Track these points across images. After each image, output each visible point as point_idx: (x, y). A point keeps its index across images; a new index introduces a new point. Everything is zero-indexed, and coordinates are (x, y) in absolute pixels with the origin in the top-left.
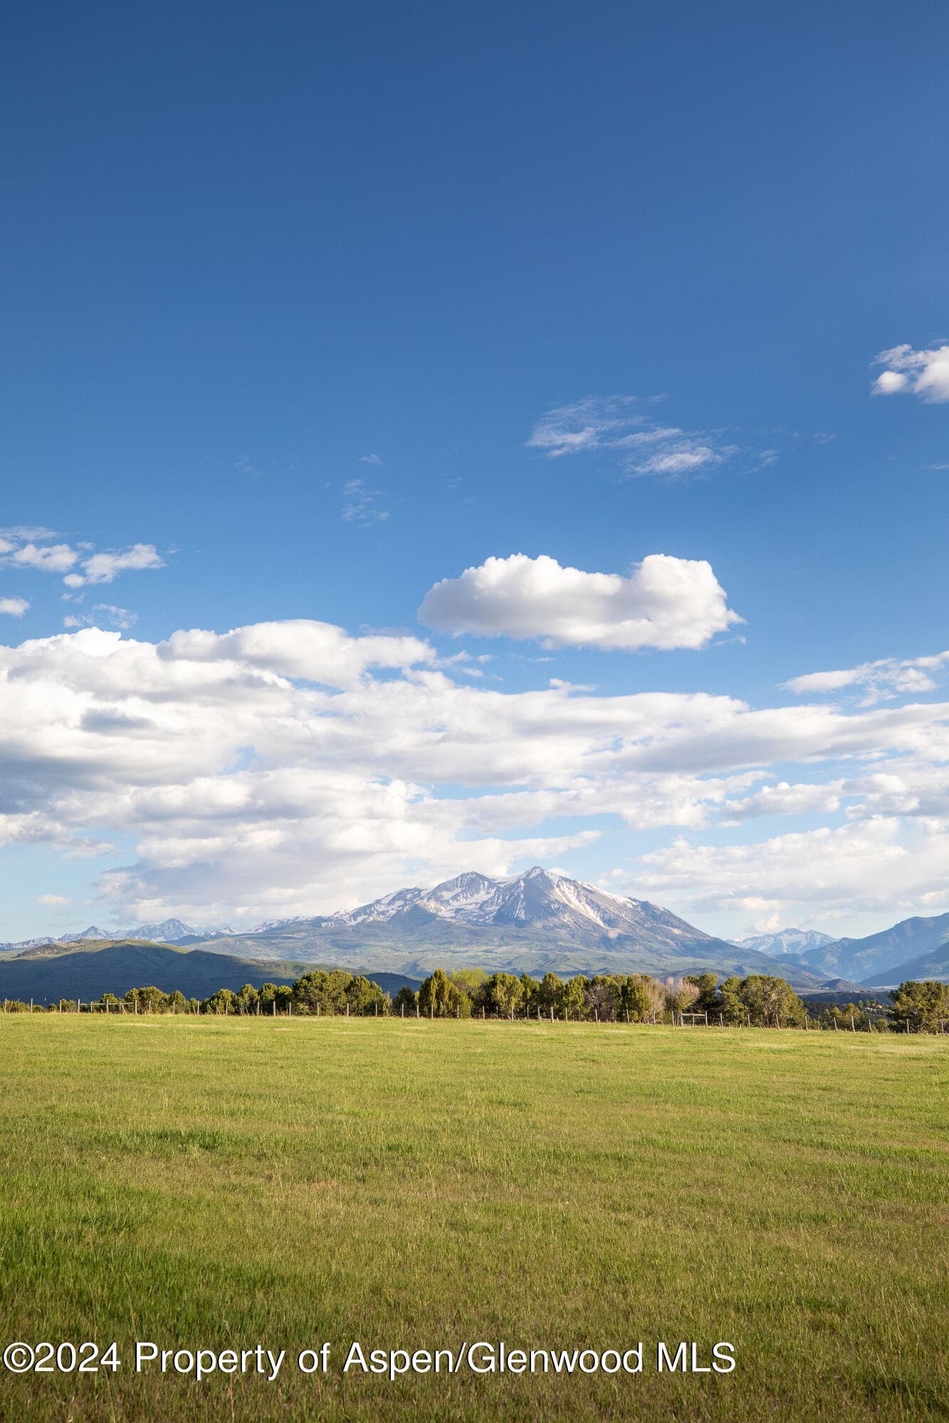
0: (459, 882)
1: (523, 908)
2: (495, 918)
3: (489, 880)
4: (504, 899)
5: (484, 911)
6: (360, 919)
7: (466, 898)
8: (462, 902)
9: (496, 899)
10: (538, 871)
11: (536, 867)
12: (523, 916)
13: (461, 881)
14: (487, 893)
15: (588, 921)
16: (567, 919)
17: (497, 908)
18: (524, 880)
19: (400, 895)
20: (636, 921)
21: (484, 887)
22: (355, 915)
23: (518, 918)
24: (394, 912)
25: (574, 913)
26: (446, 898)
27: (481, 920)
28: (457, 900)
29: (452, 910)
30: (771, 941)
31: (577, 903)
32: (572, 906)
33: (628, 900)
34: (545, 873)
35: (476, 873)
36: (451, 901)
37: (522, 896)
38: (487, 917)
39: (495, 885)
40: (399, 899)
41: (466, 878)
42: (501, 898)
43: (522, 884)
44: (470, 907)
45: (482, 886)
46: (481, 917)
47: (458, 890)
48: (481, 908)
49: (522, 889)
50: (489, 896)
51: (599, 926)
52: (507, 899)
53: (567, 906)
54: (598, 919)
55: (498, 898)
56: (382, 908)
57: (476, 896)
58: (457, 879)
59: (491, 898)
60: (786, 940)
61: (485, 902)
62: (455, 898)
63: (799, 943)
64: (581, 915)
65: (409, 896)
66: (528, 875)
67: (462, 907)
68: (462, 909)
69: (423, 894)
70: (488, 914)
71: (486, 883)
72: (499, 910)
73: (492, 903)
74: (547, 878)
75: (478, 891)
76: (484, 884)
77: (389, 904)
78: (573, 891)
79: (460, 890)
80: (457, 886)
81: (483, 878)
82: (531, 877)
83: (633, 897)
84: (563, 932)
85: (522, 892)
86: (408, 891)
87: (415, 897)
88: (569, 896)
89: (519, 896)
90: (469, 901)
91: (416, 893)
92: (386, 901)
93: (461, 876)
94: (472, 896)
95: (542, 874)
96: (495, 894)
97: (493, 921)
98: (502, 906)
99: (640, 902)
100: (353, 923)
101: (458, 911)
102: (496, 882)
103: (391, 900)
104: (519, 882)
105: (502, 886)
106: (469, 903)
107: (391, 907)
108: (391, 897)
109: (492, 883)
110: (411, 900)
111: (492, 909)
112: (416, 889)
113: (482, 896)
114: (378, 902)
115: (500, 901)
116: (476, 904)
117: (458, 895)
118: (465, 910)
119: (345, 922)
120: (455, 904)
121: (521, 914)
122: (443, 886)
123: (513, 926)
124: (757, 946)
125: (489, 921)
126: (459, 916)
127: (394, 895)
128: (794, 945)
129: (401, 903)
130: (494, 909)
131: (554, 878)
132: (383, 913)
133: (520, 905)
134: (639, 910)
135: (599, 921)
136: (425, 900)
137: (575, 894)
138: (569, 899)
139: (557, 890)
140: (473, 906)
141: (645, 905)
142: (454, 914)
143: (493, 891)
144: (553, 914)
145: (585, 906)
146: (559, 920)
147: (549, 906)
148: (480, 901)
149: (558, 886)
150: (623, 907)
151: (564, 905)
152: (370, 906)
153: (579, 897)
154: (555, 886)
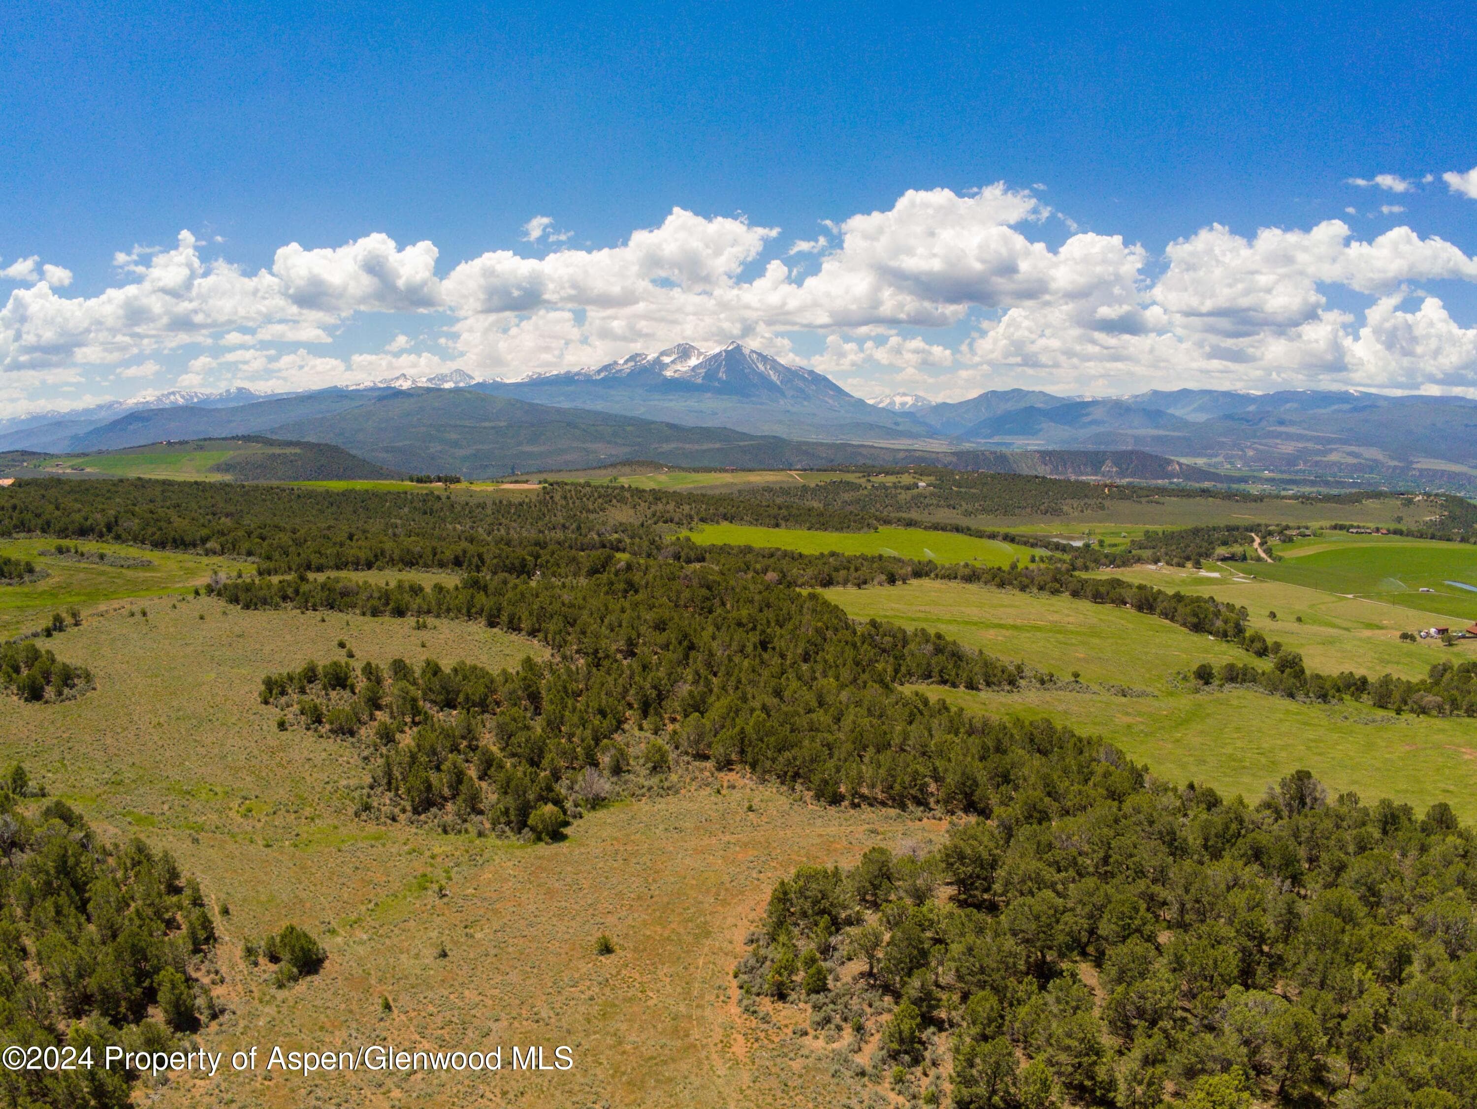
0: (676, 350)
1: (724, 372)
2: (704, 378)
4: (710, 365)
5: (695, 372)
6: (602, 375)
7: (682, 362)
8: (678, 366)
9: (704, 363)
10: (735, 344)
11: (733, 342)
12: (724, 377)
13: (678, 350)
14: (698, 360)
15: (771, 382)
17: (706, 370)
18: (724, 351)
19: (631, 359)
20: (803, 383)
21: (695, 355)
22: (600, 371)
23: (720, 377)
24: (629, 370)
26: (667, 362)
27: (693, 379)
28: (675, 364)
29: (672, 370)
30: (888, 401)
31: (763, 369)
32: (760, 372)
33: (798, 367)
34: (740, 346)
35: (689, 344)
36: (670, 364)
37: (723, 363)
38: (697, 377)
40: (631, 361)
41: (682, 347)
42: (708, 364)
43: (724, 355)
44: (685, 369)
45: (693, 354)
46: (693, 376)
48: (692, 370)
49: (723, 358)
50: (699, 362)
51: (778, 385)
52: (712, 363)
53: (757, 371)
54: (777, 381)
55: (706, 364)
56: (619, 368)
57: (689, 361)
58: (674, 348)
59: (701, 364)
60: (898, 400)
61: (696, 366)
62: (673, 362)
63: (907, 403)
64: (764, 376)
65: (638, 359)
66: (729, 348)
68: (679, 370)
69: (649, 358)
70: (698, 375)
71: (697, 352)
72: (706, 373)
73: (701, 367)
74: (742, 350)
75: (690, 358)
76: (695, 353)
77: (624, 364)
78: (759, 360)
79: (677, 355)
80: (675, 353)
81: (694, 348)
82: (731, 350)
83: (802, 366)
85: (724, 360)
86: (638, 355)
87: (643, 360)
88: (758, 363)
89: (721, 363)
90: (685, 364)
91: (644, 357)
93: (678, 346)
94: (686, 361)
95: (738, 347)
96: (703, 360)
97: (703, 380)
98: (709, 370)
99: (806, 369)
100: (599, 377)
101: (675, 372)
102: (705, 353)
103: (624, 362)
104: (722, 354)
105: (708, 355)
106: (685, 367)
107: (626, 366)
108: (625, 359)
109: (700, 354)
112: (644, 354)
113: (694, 361)
114: (615, 362)
115: (707, 366)
116: (690, 367)
117: (675, 359)
118: (682, 371)
119: (592, 376)
120: (675, 367)
121: (722, 375)
122: (663, 353)
123: (717, 384)
124: (881, 402)
125: (700, 381)
126: (676, 375)
127: (627, 357)
128: (903, 404)
129: (633, 364)
130: (702, 371)
131: (746, 351)
132: (620, 371)
133: (722, 370)
134: (806, 376)
135: (779, 383)
136: (651, 362)
137: (762, 363)
138: (757, 366)
139: (749, 359)
140: (688, 368)
141: (811, 373)
142: (674, 374)
143: (701, 358)
144: (746, 377)
145: (770, 371)
146: (751, 381)
147: (743, 370)
148: (692, 365)
149: (749, 356)
150: (795, 373)
151: (754, 370)
152: (609, 365)
153: (764, 366)
154: (747, 356)
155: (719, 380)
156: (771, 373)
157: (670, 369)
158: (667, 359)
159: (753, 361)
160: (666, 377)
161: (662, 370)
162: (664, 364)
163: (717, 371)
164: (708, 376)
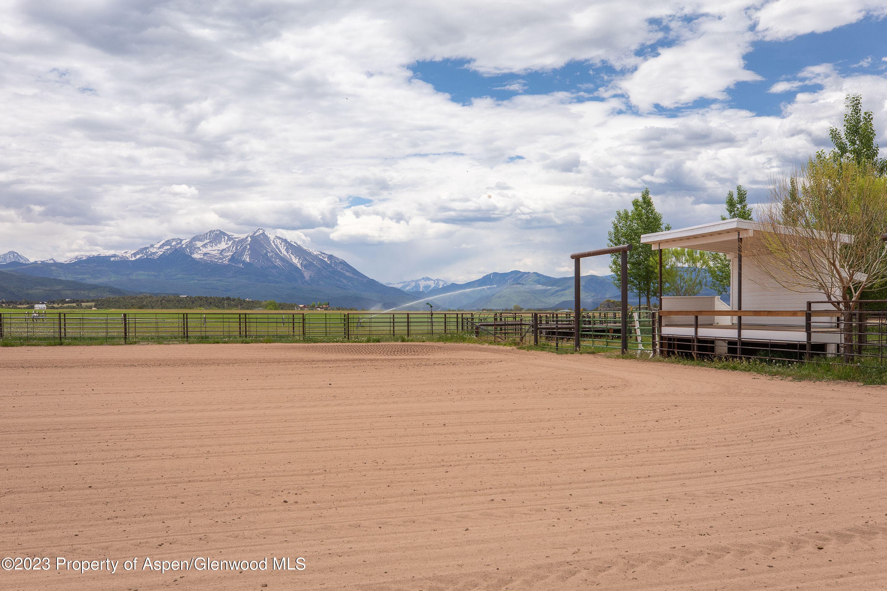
0: (208, 236)
1: (248, 255)
2: (230, 260)
3: (228, 236)
4: (236, 249)
5: (222, 255)
6: (138, 257)
7: (212, 246)
8: (208, 250)
9: (231, 247)
10: (261, 231)
11: (260, 229)
12: (248, 260)
13: (210, 235)
14: (226, 244)
15: (292, 265)
16: (278, 263)
17: (232, 254)
18: (251, 237)
19: (168, 243)
20: (323, 267)
21: (225, 240)
22: (135, 254)
23: (244, 261)
24: (162, 253)
25: (283, 260)
26: (198, 246)
27: (220, 261)
28: (206, 247)
29: (202, 254)
30: (413, 284)
31: (285, 253)
32: (282, 255)
33: (320, 253)
34: (265, 233)
35: (220, 231)
36: (201, 248)
37: (248, 247)
38: (224, 259)
39: (232, 239)
40: (166, 245)
41: (213, 233)
42: (234, 247)
43: (249, 239)
44: (214, 253)
45: (223, 239)
46: (220, 259)
47: (207, 241)
48: (221, 254)
49: (249, 242)
50: (227, 246)
51: (298, 268)
52: (239, 248)
53: (279, 254)
54: (298, 264)
55: (233, 247)
56: (155, 250)
57: (219, 245)
58: (207, 234)
59: (228, 248)
60: (422, 284)
61: (223, 250)
62: (204, 246)
63: (430, 286)
64: (287, 260)
65: (174, 243)
66: (254, 233)
67: (208, 252)
68: (208, 253)
69: (183, 242)
70: (225, 258)
71: (226, 238)
73: (229, 251)
74: (267, 236)
75: (220, 242)
76: (224, 238)
77: (160, 248)
78: (283, 246)
79: (209, 241)
80: (207, 239)
81: (225, 234)
82: (256, 235)
83: (323, 251)
84: (274, 271)
85: (249, 244)
86: (173, 240)
87: (178, 244)
88: (281, 249)
89: (246, 247)
90: (214, 248)
91: (179, 241)
92: (158, 245)
93: (210, 232)
94: (216, 245)
95: (263, 234)
96: (232, 244)
97: (228, 262)
98: (235, 253)
99: (327, 255)
100: (134, 259)
101: (205, 254)
102: (233, 237)
103: (161, 246)
104: (247, 237)
105: (237, 240)
106: (214, 250)
107: (161, 250)
108: (161, 243)
109: (230, 238)
110: (175, 246)
111: (228, 254)
112: (179, 239)
113: (223, 246)
114: (152, 246)
115: (234, 249)
116: (218, 250)
117: (206, 244)
118: (210, 254)
119: (128, 258)
120: (204, 250)
121: (247, 258)
122: (197, 238)
123: (241, 265)
124: (405, 287)
125: (226, 262)
126: (205, 258)
127: (163, 242)
129: (168, 247)
131: (272, 237)
132: (154, 253)
133: (247, 252)
134: (326, 260)
135: (299, 265)
136: (184, 246)
137: (285, 248)
138: (280, 251)
139: (273, 244)
140: (216, 252)
141: (331, 257)
142: (202, 257)
143: (230, 243)
144: (268, 259)
145: (291, 255)
146: (272, 263)
147: (266, 254)
148: (221, 249)
149: (274, 242)
150: (316, 257)
151: (277, 254)
152: (146, 248)
153: (287, 250)
154: (272, 242)
155: (244, 262)
156: (293, 257)
157: (200, 252)
158: (199, 244)
159: (276, 246)
160: (194, 259)
161: (192, 253)
162: (195, 248)
163: (241, 255)
164: (233, 259)
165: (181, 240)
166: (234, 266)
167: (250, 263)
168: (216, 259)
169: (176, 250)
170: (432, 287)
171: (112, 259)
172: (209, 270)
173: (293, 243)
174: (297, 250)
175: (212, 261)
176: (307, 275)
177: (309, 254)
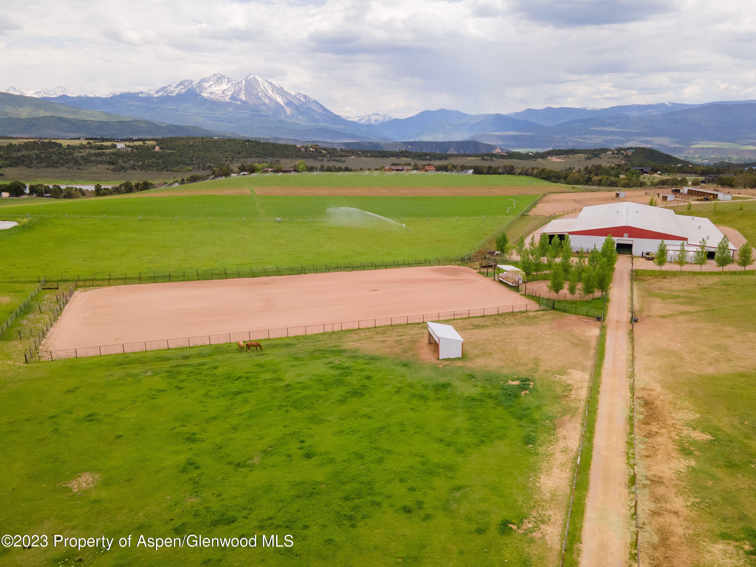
0: (212, 78)
1: (244, 94)
2: (230, 98)
3: (228, 78)
4: (234, 89)
5: (224, 94)
6: (160, 94)
7: (216, 87)
8: (214, 89)
9: (231, 88)
10: (253, 76)
11: (251, 74)
12: (244, 98)
13: (214, 78)
14: (227, 85)
15: (277, 103)
16: (267, 101)
17: (231, 93)
18: (245, 80)
19: (181, 83)
22: (158, 92)
24: (178, 91)
25: (270, 98)
26: (205, 86)
27: (223, 99)
28: (211, 88)
30: (367, 118)
31: (272, 93)
32: (269, 95)
33: (297, 94)
34: (256, 77)
35: (221, 74)
36: (208, 88)
37: (244, 88)
39: (231, 81)
40: (181, 85)
41: (216, 76)
42: (233, 88)
43: (244, 82)
44: (217, 92)
45: (224, 81)
46: (223, 97)
47: (212, 82)
48: (223, 93)
49: (244, 84)
51: (282, 105)
52: (236, 88)
53: (267, 94)
56: (172, 89)
57: (221, 86)
58: (211, 77)
59: (228, 88)
60: (373, 118)
61: (225, 90)
62: (210, 86)
63: (379, 120)
64: (272, 99)
65: (186, 84)
66: (247, 77)
67: (213, 91)
69: (194, 83)
70: (226, 96)
71: (226, 80)
72: (232, 94)
73: (229, 91)
74: (257, 80)
75: (222, 84)
76: (225, 80)
77: (176, 87)
78: (269, 87)
79: (213, 82)
80: (211, 80)
81: (225, 77)
82: (249, 78)
83: (299, 92)
84: (264, 107)
85: (244, 86)
86: (186, 81)
87: (189, 84)
89: (242, 88)
90: (218, 88)
91: (190, 82)
92: (174, 85)
93: (214, 75)
94: (219, 86)
95: (254, 78)
98: (234, 93)
99: (303, 95)
100: (157, 96)
101: (211, 93)
103: (177, 85)
105: (234, 82)
106: (217, 90)
107: (177, 89)
108: (177, 83)
109: (229, 81)
110: (188, 86)
111: (229, 93)
112: (190, 80)
113: (224, 86)
114: (170, 85)
115: (233, 89)
116: (221, 90)
117: (211, 85)
118: (215, 93)
119: (152, 95)
120: (210, 90)
121: (243, 97)
122: (204, 80)
123: (239, 103)
124: (360, 120)
125: (227, 100)
126: (212, 96)
127: (179, 82)
128: (377, 121)
130: (230, 93)
131: (261, 80)
132: (172, 92)
133: (243, 92)
134: (302, 99)
135: (282, 103)
136: (195, 86)
137: (271, 89)
138: (267, 91)
139: (262, 86)
140: (220, 91)
141: (305, 97)
142: (209, 95)
143: (230, 85)
144: (259, 98)
145: (276, 95)
146: (262, 101)
147: (257, 94)
148: (223, 89)
149: (262, 84)
150: (294, 97)
151: (265, 94)
152: (165, 87)
153: (273, 91)
154: (261, 84)
155: (241, 100)
156: (277, 96)
157: (207, 91)
158: (207, 85)
159: (265, 87)
160: (203, 97)
161: (201, 92)
162: (203, 88)
163: (239, 94)
164: (232, 98)
165: (192, 82)
166: (234, 103)
167: (245, 101)
168: (220, 97)
169: (189, 89)
170: (381, 120)
171: (140, 95)
172: (215, 106)
173: (277, 86)
174: (281, 91)
175: (217, 99)
176: (288, 111)
177: (289, 94)
